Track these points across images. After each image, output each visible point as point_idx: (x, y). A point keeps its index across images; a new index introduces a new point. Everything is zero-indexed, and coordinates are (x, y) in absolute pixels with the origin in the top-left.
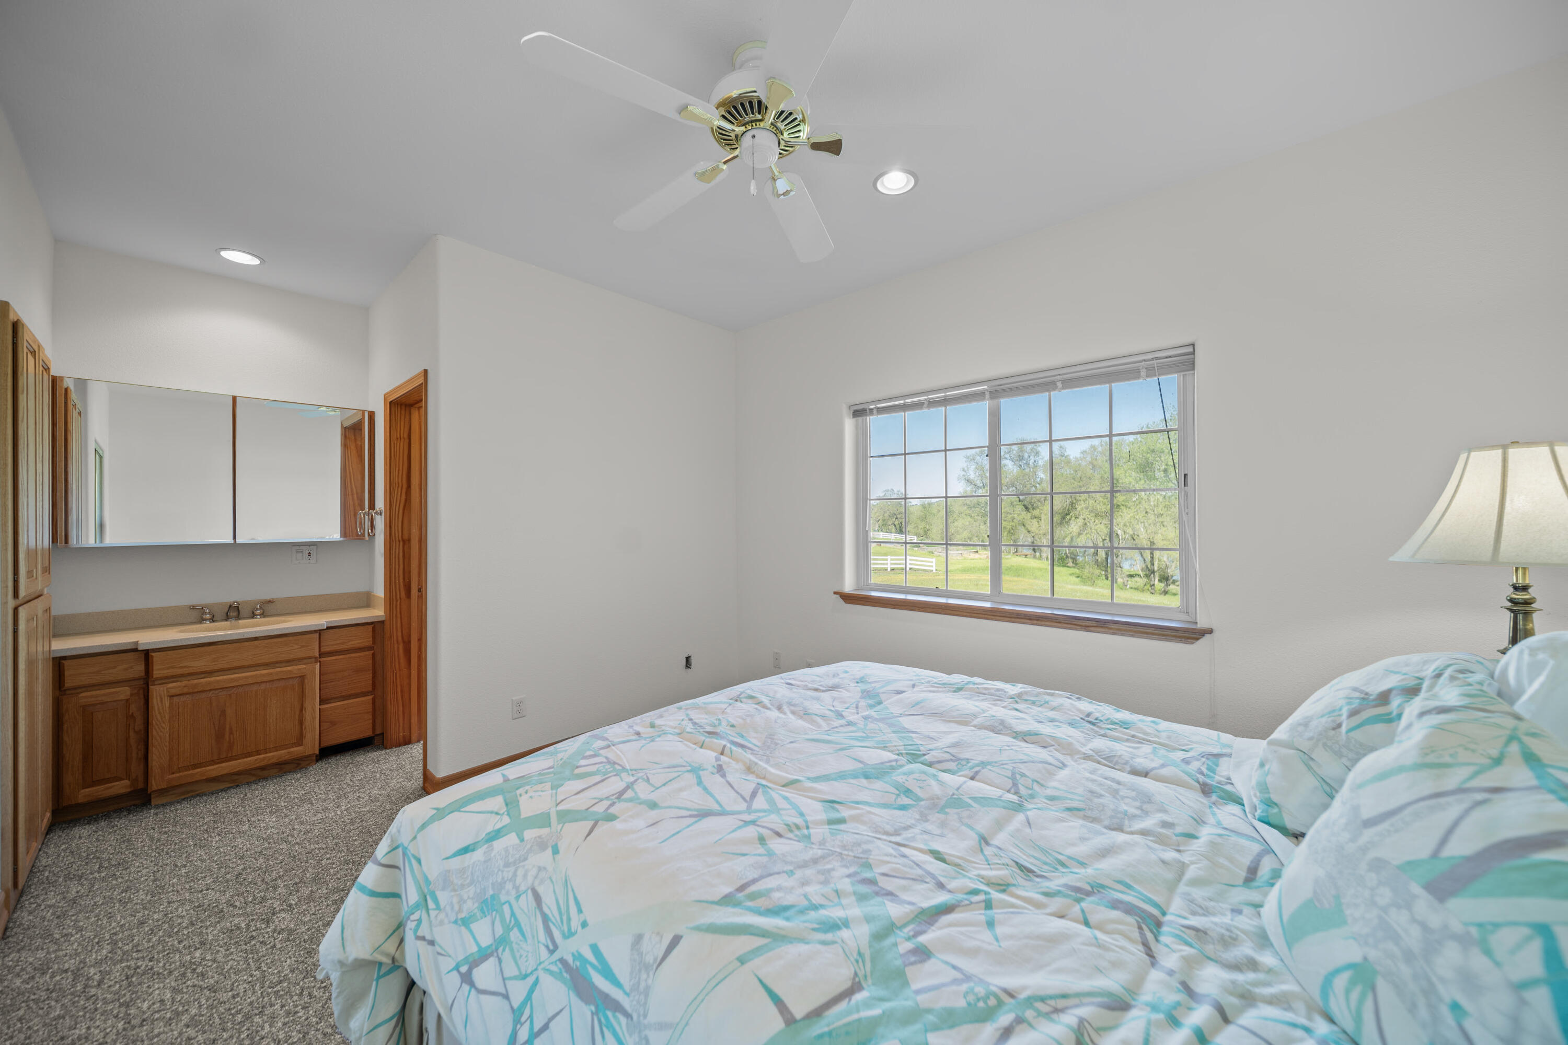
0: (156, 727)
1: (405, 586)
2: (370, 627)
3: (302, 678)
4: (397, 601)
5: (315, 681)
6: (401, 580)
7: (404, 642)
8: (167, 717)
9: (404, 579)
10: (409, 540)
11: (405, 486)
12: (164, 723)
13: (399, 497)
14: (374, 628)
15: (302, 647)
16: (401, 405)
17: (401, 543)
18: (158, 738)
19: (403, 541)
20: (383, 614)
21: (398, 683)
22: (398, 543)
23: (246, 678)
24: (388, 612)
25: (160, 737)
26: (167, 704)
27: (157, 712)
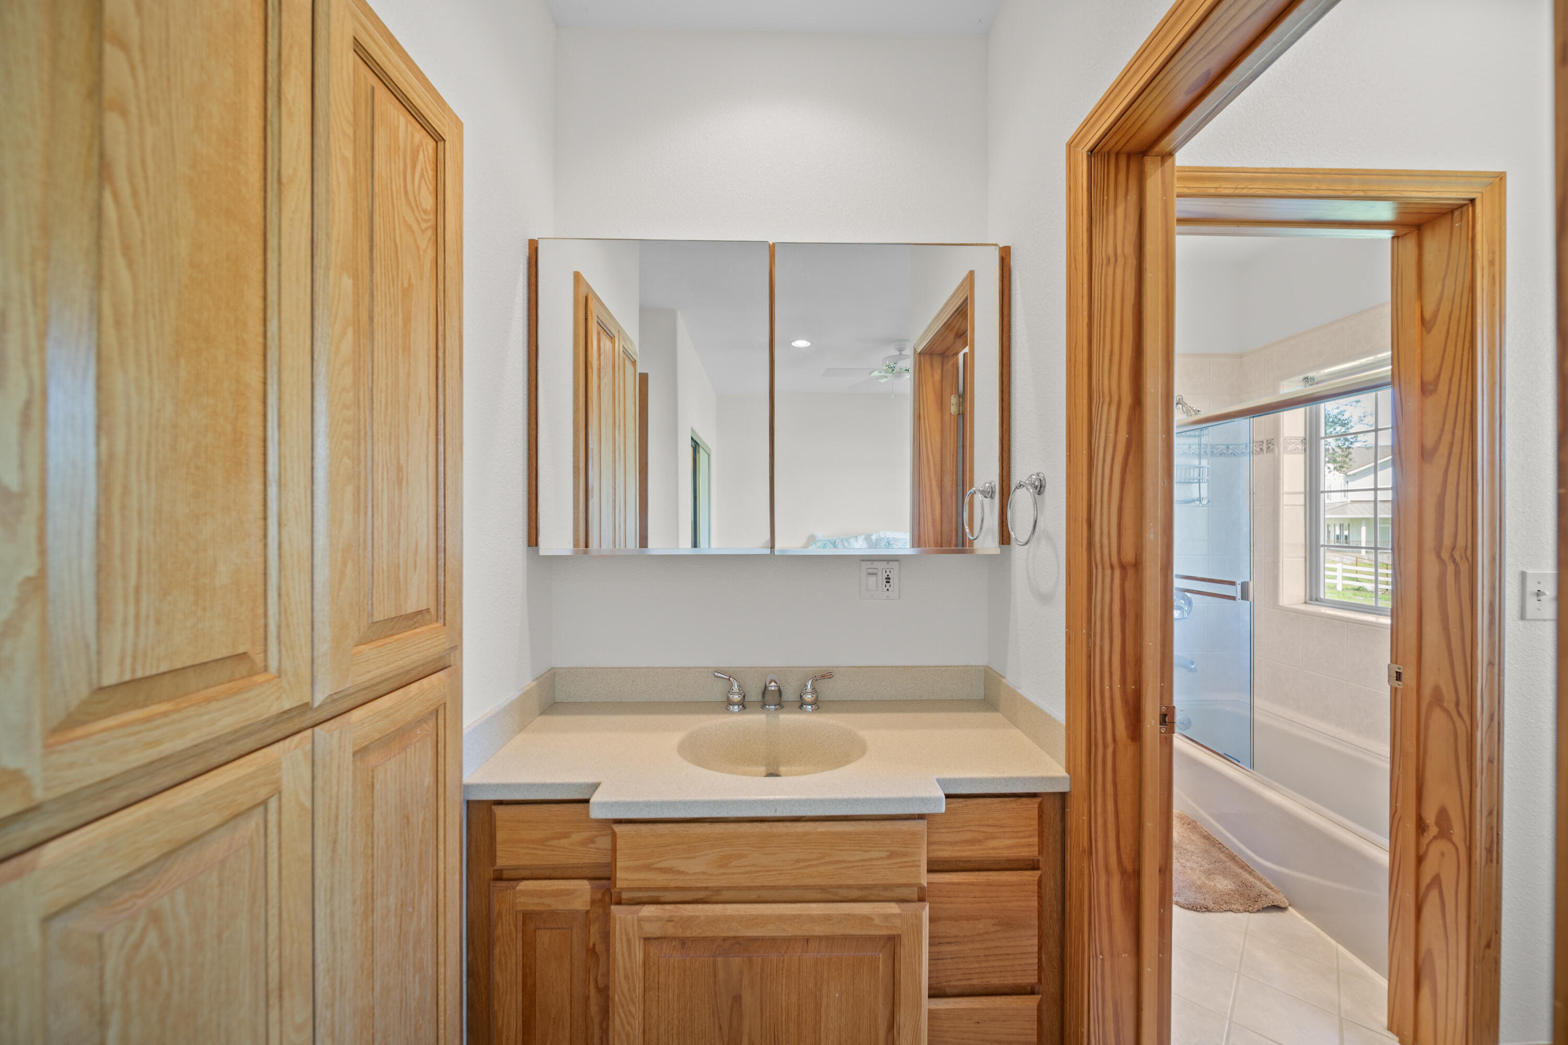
0: (621, 1010)
1: (1125, 702)
2: (1034, 804)
3: (892, 942)
4: (1105, 747)
5: (920, 956)
6: (1117, 686)
7: (1123, 872)
8: (639, 991)
9: (1123, 681)
10: (1138, 565)
11: (1127, 400)
12: (634, 1003)
13: (1111, 435)
14: (1040, 806)
15: (892, 855)
16: (1117, 154)
17: (1117, 573)
18: (624, 1037)
19: (1123, 567)
20: (1060, 771)
21: (1108, 994)
22: (1108, 572)
23: (781, 918)
24: (1082, 772)
25: (628, 1036)
26: (639, 956)
27: (622, 976)
